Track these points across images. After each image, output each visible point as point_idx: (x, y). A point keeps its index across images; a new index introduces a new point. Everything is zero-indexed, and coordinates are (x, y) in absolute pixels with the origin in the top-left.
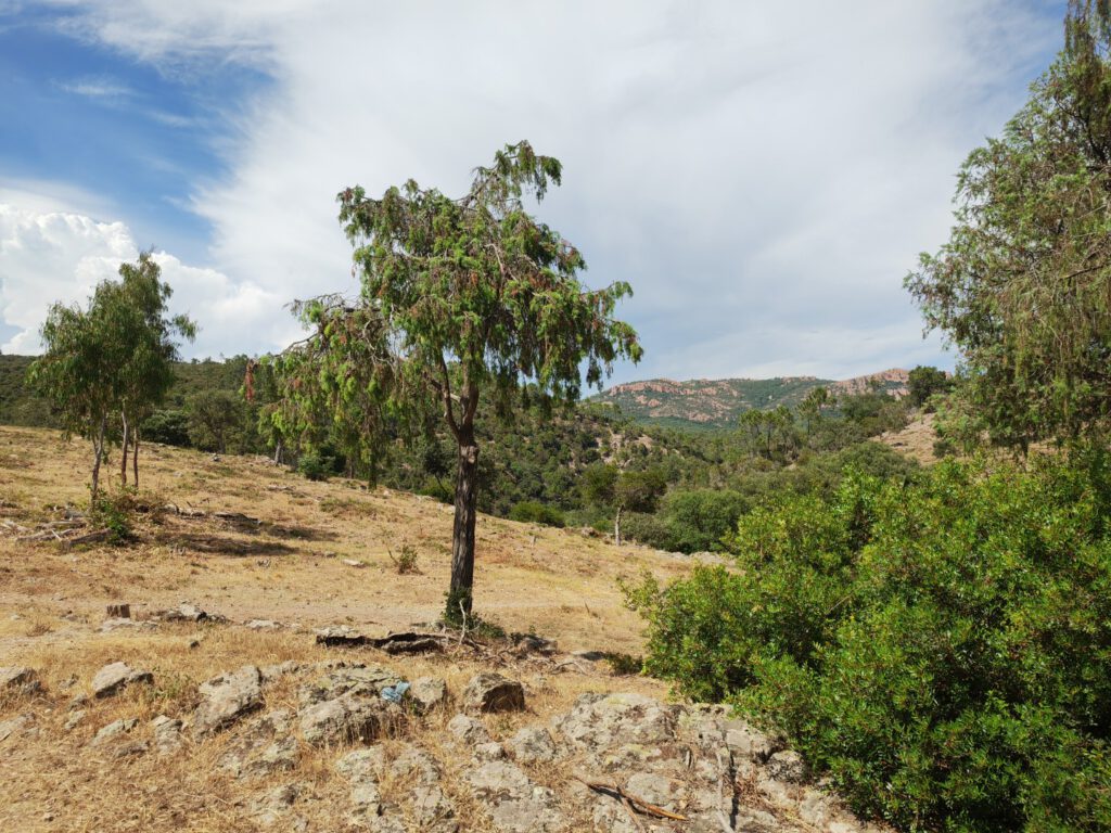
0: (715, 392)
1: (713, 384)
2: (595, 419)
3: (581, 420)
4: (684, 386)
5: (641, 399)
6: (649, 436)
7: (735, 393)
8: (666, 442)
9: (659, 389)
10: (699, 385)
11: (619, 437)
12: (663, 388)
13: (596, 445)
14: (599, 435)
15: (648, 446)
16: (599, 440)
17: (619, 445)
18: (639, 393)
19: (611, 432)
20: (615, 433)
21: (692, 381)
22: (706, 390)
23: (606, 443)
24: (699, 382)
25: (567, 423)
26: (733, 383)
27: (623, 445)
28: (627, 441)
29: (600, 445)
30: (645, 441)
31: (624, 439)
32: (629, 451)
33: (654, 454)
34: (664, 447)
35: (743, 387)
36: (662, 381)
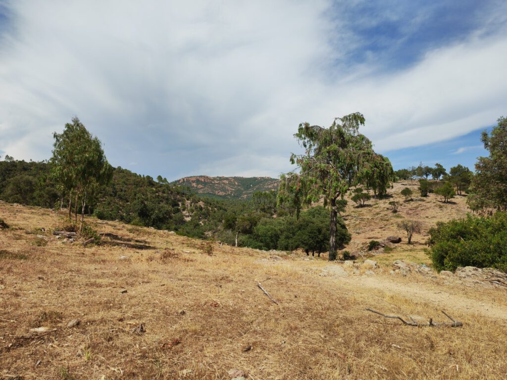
0: (227, 182)
1: (227, 179)
4: (214, 179)
5: (194, 185)
7: (236, 183)
8: (210, 204)
9: (203, 180)
10: (221, 179)
14: (180, 201)
15: (203, 206)
18: (193, 182)
19: (186, 199)
21: (218, 177)
22: (224, 181)
23: (183, 204)
24: (220, 178)
26: (236, 178)
27: (191, 206)
28: (193, 204)
29: (180, 205)
30: (201, 204)
32: (194, 208)
33: (205, 210)
34: (210, 206)
35: (240, 180)
36: (204, 177)
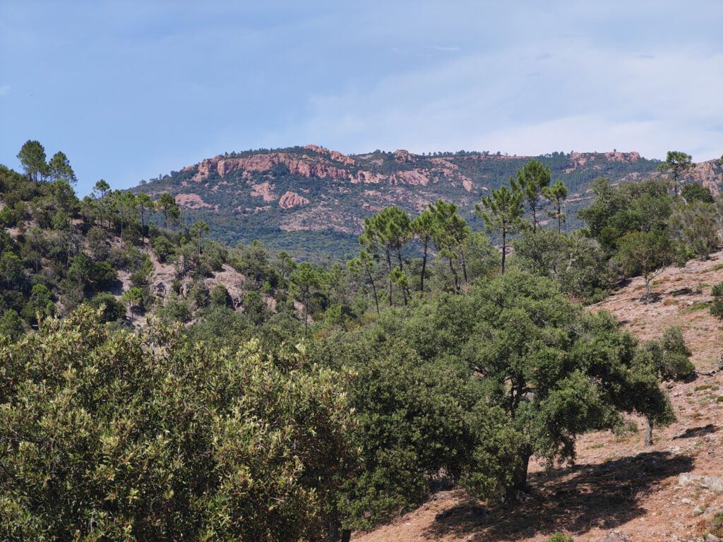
0: (424, 181)
1: (421, 162)
2: (119, 228)
3: (84, 229)
4: (359, 163)
5: (263, 190)
6: (239, 270)
7: (467, 185)
8: (274, 282)
9: (304, 169)
10: (393, 162)
11: (170, 269)
12: (312, 167)
13: (116, 286)
14: (124, 264)
15: (234, 292)
16: (124, 277)
17: (168, 286)
18: (259, 177)
19: (153, 259)
20: (162, 260)
21: (377, 154)
22: (407, 174)
23: (140, 282)
24: (390, 157)
25: (50, 236)
26: (465, 161)
27: (177, 289)
28: (187, 280)
29: (126, 287)
30: (229, 280)
31: (180, 276)
32: (192, 303)
33: (247, 309)
34: (271, 293)
35: (485, 171)
36: (310, 152)
